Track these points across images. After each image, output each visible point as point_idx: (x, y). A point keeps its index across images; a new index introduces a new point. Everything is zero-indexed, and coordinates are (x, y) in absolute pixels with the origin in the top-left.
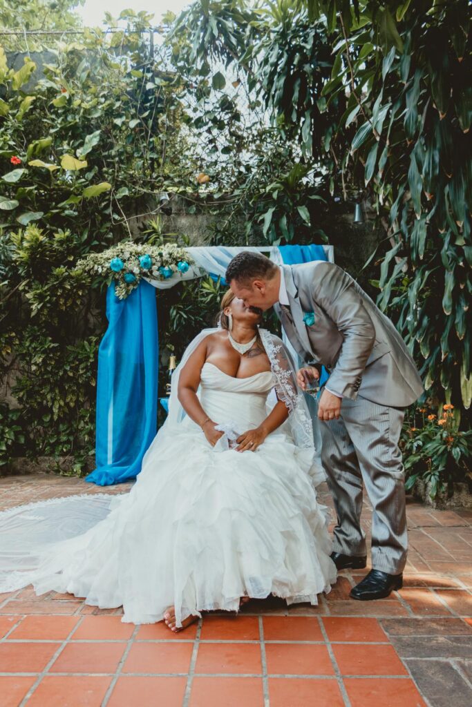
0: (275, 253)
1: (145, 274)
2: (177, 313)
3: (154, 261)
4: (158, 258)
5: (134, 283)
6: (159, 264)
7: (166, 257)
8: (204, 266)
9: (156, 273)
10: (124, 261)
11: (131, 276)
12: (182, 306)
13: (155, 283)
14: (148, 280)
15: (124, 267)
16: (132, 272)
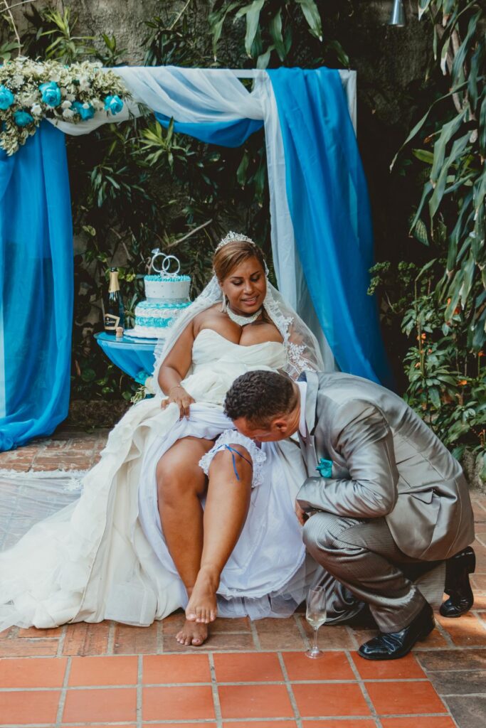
0: (262, 80)
1: (50, 114)
2: (104, 179)
3: (65, 93)
4: (72, 88)
5: (30, 126)
6: (73, 98)
7: (84, 86)
8: (146, 101)
9: (68, 113)
10: (14, 91)
11: (27, 115)
12: (111, 169)
13: (64, 127)
14: (53, 121)
15: (14, 102)
16: (28, 110)
